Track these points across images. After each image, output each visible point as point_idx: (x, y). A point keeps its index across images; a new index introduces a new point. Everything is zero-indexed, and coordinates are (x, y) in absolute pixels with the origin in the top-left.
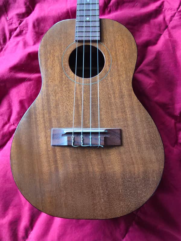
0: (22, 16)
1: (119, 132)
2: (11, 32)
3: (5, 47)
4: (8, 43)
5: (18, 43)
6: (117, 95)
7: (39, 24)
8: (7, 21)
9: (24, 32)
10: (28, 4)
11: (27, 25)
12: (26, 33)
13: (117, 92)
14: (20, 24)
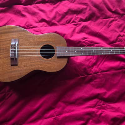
0: (82, 20)
1: (16, 64)
2: (74, 22)
3: (67, 24)
4: (69, 24)
5: (72, 27)
6: (32, 63)
7: (85, 28)
8: (76, 17)
9: (78, 26)
10: (88, 18)
11: (80, 24)
12: (78, 27)
13: (34, 64)
14: (79, 22)
